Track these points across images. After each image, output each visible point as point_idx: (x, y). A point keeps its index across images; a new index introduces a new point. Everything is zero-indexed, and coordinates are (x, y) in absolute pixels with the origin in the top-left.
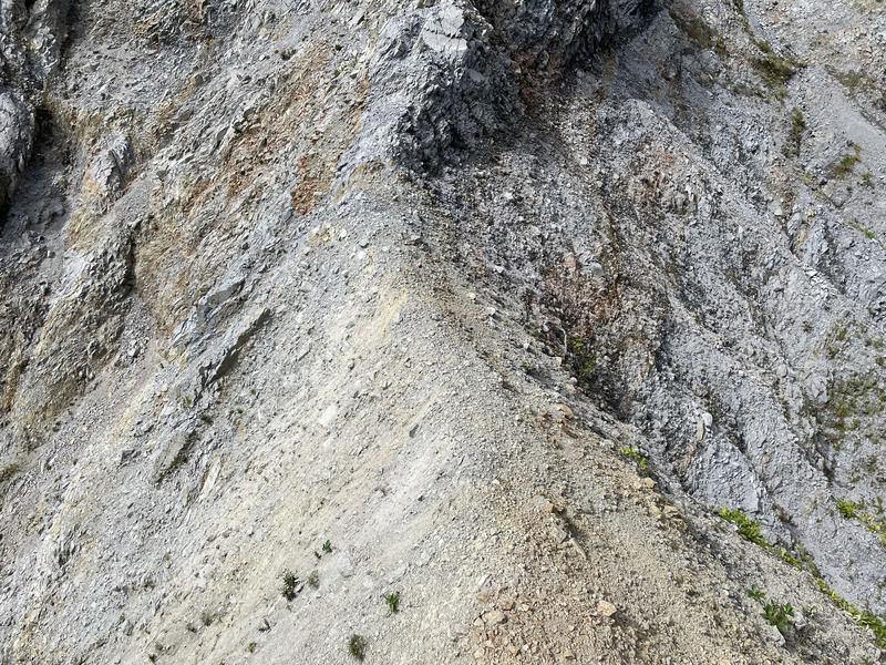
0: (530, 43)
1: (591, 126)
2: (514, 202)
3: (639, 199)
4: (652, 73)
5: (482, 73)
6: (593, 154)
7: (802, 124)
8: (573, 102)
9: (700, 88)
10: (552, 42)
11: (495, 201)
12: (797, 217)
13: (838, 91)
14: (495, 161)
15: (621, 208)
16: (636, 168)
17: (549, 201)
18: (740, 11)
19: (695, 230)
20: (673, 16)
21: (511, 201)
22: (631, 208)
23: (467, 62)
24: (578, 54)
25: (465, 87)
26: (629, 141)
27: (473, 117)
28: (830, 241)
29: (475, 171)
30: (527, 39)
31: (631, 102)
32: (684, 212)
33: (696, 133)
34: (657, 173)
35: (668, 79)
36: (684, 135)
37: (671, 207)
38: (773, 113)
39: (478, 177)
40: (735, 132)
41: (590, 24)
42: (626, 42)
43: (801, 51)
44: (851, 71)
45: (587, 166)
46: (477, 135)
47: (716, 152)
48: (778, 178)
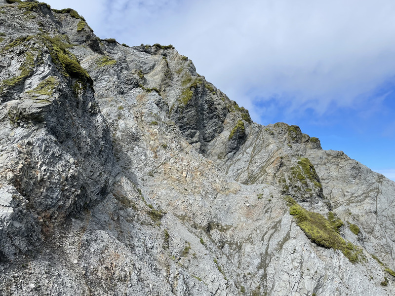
0: (48, 208)
1: (79, 244)
2: (36, 289)
3: (104, 277)
4: (107, 218)
5: (20, 222)
6: (80, 257)
7: (168, 235)
8: (70, 233)
9: (127, 223)
10: (59, 207)
11: (24, 290)
12: (172, 275)
13: (179, 222)
14: (25, 267)
15: (95, 283)
16: (101, 262)
17: (56, 285)
18: (140, 193)
19: (131, 289)
20: (114, 195)
21: (33, 288)
22: (100, 283)
23: (12, 218)
24: (73, 212)
25: (10, 230)
26: (98, 249)
27: (13, 245)
28: (186, 285)
29: (13, 274)
30: (47, 206)
31: (98, 231)
32: (125, 280)
33: (128, 242)
34: (111, 263)
35: (114, 220)
36: (122, 244)
37: (119, 279)
38: (157, 232)
39: (14, 277)
40: (144, 241)
41: (78, 199)
42: (95, 206)
43: (164, 208)
44: (182, 215)
45: (77, 264)
46: (15, 254)
47: (137, 250)
48: (163, 259)
